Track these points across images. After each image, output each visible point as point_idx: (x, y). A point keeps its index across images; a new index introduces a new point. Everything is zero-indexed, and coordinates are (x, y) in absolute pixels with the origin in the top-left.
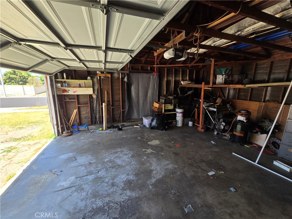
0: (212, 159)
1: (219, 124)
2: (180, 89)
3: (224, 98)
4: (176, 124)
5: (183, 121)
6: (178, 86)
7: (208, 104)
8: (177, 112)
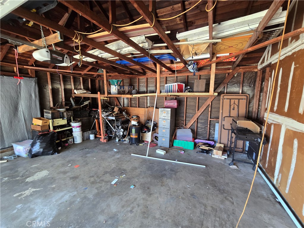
0: (115, 167)
1: (119, 131)
2: (73, 99)
3: (121, 107)
4: (74, 141)
5: (83, 136)
6: (71, 96)
7: (107, 114)
8: (73, 127)
